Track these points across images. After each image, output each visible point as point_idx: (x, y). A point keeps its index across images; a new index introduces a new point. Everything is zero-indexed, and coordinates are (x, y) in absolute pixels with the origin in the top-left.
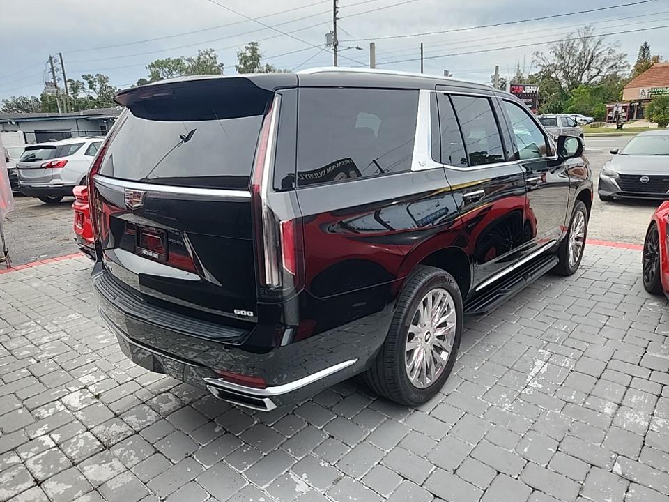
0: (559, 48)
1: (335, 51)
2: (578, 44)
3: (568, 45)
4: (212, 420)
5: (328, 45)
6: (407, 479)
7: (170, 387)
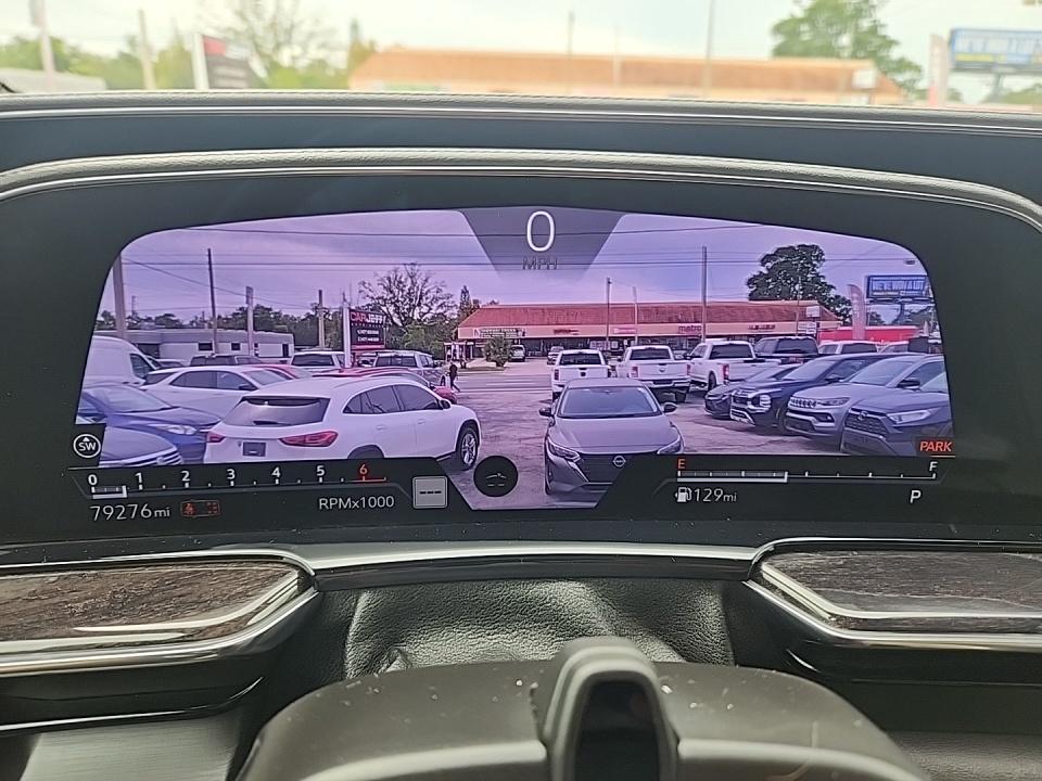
0: (387, 281)
2: (406, 279)
3: (396, 279)
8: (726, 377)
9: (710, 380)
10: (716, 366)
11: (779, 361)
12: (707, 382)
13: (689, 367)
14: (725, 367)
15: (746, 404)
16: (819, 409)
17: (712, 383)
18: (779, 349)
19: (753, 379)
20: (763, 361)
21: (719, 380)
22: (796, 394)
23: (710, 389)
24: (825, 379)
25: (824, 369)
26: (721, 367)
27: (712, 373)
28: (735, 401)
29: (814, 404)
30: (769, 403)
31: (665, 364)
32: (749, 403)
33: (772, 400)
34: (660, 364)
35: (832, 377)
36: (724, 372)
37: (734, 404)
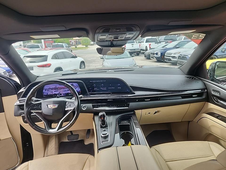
8: (150, 48)
9: (146, 49)
10: (147, 44)
11: (165, 42)
12: (145, 49)
13: (140, 45)
14: (150, 44)
15: (154, 55)
16: (173, 55)
17: (146, 50)
18: (165, 39)
19: (157, 48)
20: (161, 43)
21: (148, 48)
22: (167, 52)
23: (146, 51)
24: (176, 47)
25: (176, 44)
26: (149, 45)
27: (146, 47)
28: (151, 54)
29: (171, 54)
30: (160, 54)
31: (133, 44)
32: (155, 54)
33: (161, 53)
34: (132, 45)
35: (177, 46)
36: (150, 47)
37: (151, 55)
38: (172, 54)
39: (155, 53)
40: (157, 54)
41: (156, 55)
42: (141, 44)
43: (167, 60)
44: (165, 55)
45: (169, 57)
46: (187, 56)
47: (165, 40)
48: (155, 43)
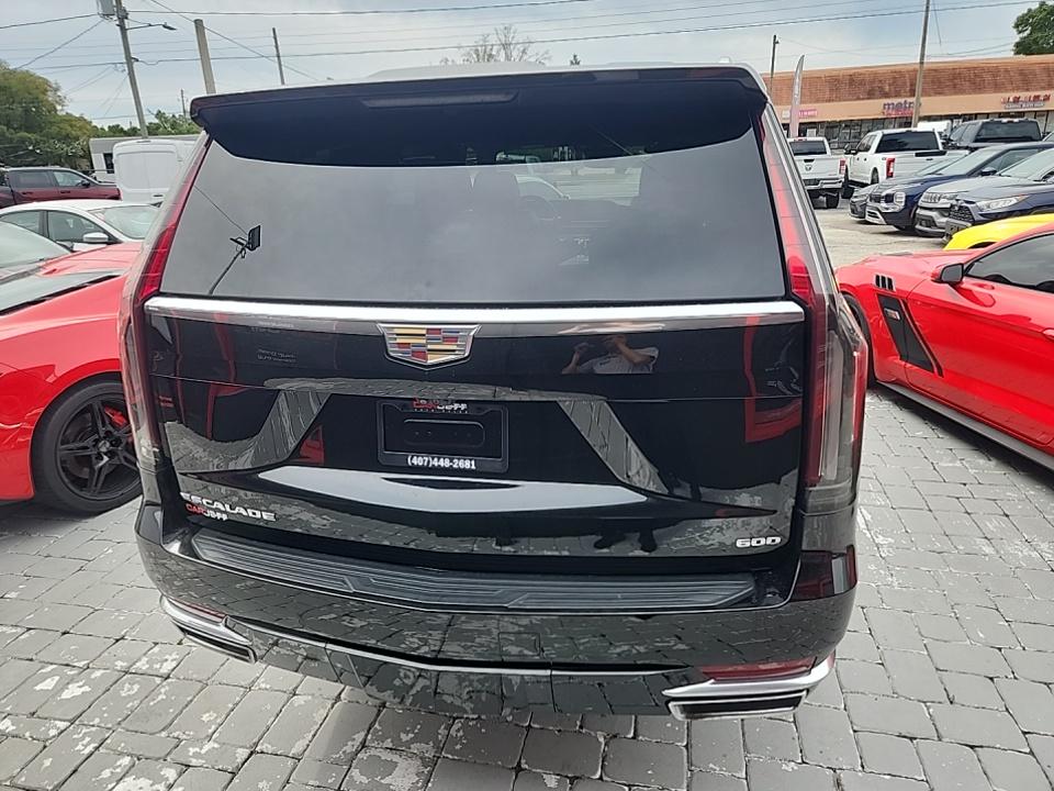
0: (475, 56)
1: (123, 30)
2: (498, 52)
3: (485, 52)
4: (518, 769)
5: (106, 15)
6: (915, 739)
7: (359, 737)
8: (889, 175)
9: (872, 181)
10: (881, 161)
12: (869, 182)
13: (843, 163)
14: (892, 161)
15: (880, 202)
16: (943, 203)
18: (977, 135)
20: (946, 153)
21: (882, 177)
22: (929, 190)
24: (977, 171)
26: (887, 163)
27: (875, 170)
28: (871, 200)
29: (939, 200)
30: (903, 200)
31: (812, 160)
32: (883, 201)
33: (907, 197)
34: (806, 161)
35: (986, 170)
36: (888, 170)
37: (870, 204)
38: (942, 200)
39: (884, 194)
40: (889, 199)
41: (887, 202)
42: (856, 157)
43: (923, 223)
44: (920, 203)
45: (930, 209)
46: (973, 203)
47: (976, 141)
48: (917, 155)
